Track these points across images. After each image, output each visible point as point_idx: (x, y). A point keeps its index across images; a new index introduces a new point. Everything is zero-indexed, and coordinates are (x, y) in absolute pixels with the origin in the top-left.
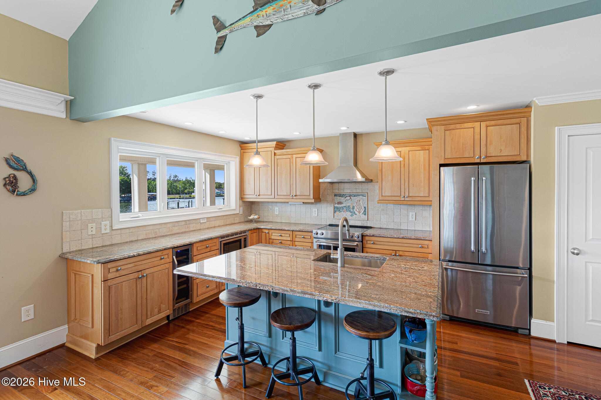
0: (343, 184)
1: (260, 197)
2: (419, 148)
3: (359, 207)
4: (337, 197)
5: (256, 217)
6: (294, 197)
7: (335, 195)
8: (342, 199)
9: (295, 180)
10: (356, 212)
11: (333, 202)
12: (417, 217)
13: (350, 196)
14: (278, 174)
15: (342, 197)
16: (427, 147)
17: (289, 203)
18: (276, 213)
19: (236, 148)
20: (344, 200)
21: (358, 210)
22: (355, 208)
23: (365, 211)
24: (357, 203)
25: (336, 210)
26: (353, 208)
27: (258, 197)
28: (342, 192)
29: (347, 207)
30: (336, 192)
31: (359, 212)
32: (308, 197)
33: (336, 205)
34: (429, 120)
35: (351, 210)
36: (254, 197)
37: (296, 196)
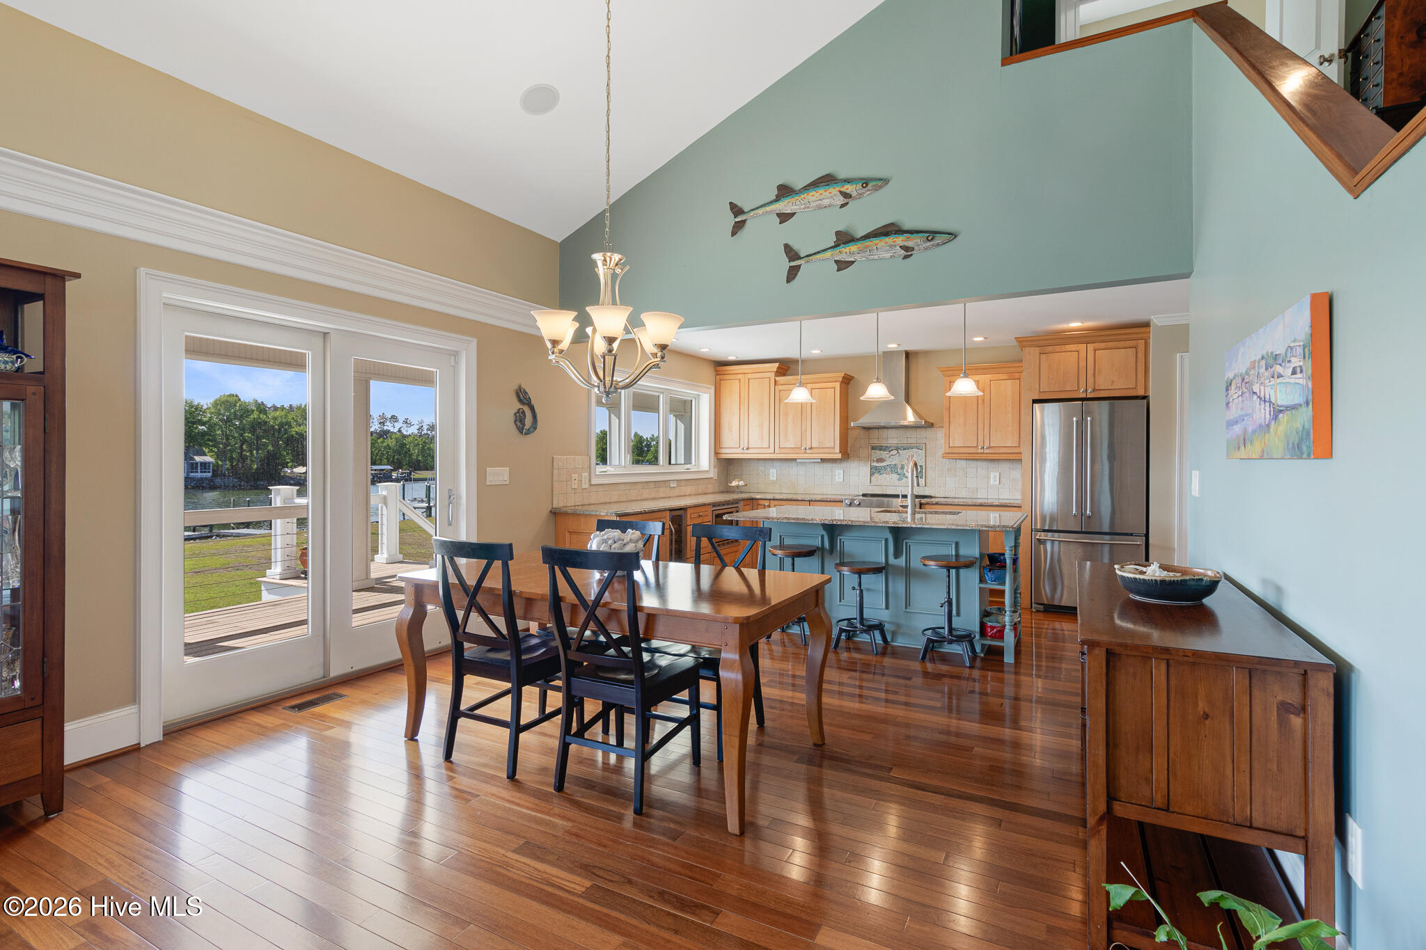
0: (886, 430)
1: (750, 451)
2: (1005, 376)
4: (876, 451)
5: (741, 483)
6: (808, 451)
7: (873, 448)
8: (884, 454)
9: (809, 424)
10: (907, 474)
11: (869, 458)
12: (1002, 480)
13: (897, 449)
14: (781, 414)
15: (884, 450)
16: (1017, 375)
17: (798, 461)
18: (771, 478)
19: (708, 372)
20: (888, 456)
22: (906, 467)
23: (921, 472)
24: (908, 460)
25: (874, 470)
26: (902, 468)
27: (746, 451)
28: (884, 443)
29: (892, 466)
30: (875, 442)
32: (831, 451)
33: (875, 464)
34: (1019, 340)
35: (899, 471)
36: (740, 450)
37: (811, 448)
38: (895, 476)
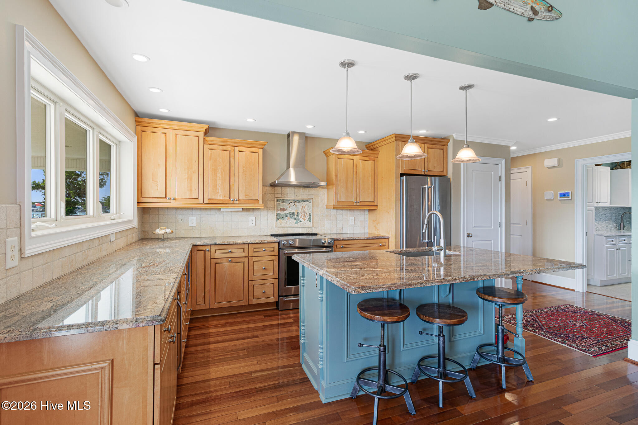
0: (286, 188)
1: (177, 201)
2: (367, 159)
3: (304, 214)
4: (280, 203)
5: (168, 231)
6: (236, 202)
7: (278, 201)
8: (285, 205)
10: (301, 219)
11: (274, 207)
12: (355, 221)
13: (294, 202)
14: (211, 170)
15: (286, 202)
16: (373, 159)
17: (222, 210)
18: (191, 225)
20: (288, 206)
21: (303, 217)
22: (300, 214)
23: (310, 218)
24: (302, 210)
25: (279, 217)
26: (298, 215)
27: (172, 201)
28: (285, 197)
29: (291, 214)
30: (280, 197)
31: (304, 219)
33: (279, 212)
35: (296, 217)
37: (239, 200)
38: (294, 221)
